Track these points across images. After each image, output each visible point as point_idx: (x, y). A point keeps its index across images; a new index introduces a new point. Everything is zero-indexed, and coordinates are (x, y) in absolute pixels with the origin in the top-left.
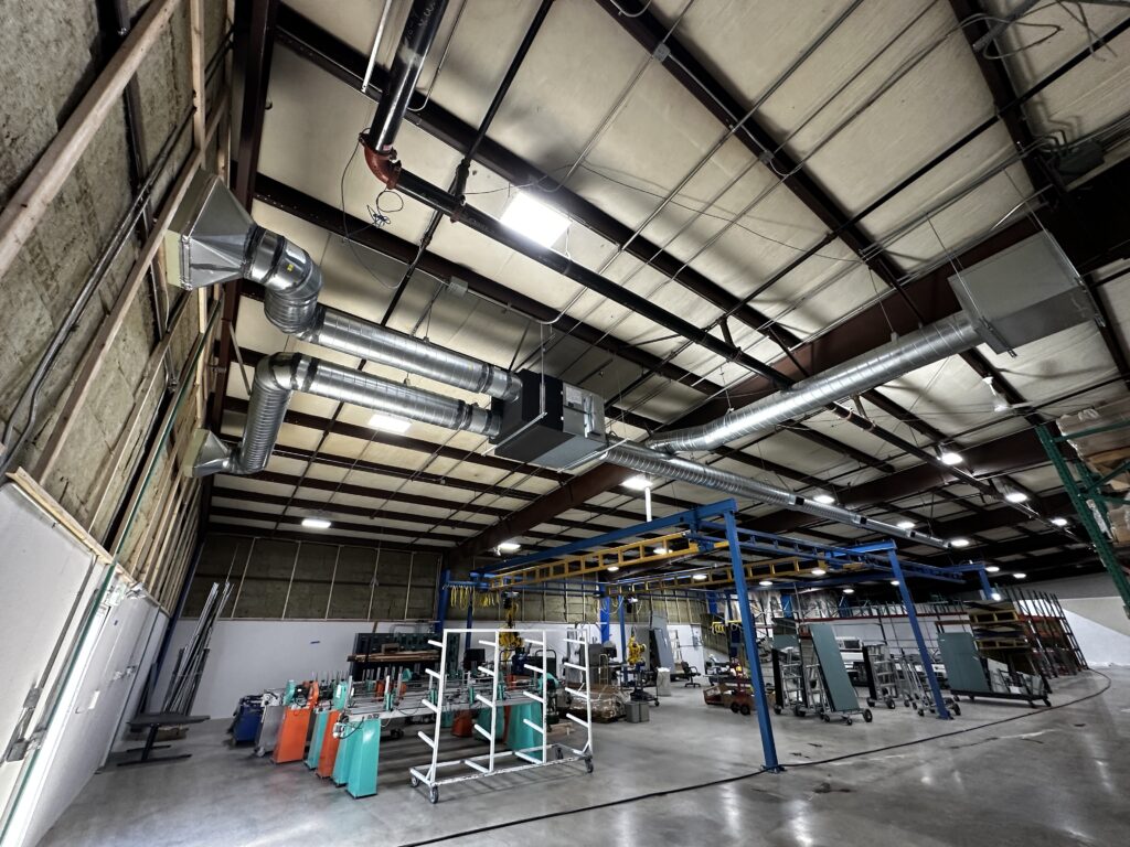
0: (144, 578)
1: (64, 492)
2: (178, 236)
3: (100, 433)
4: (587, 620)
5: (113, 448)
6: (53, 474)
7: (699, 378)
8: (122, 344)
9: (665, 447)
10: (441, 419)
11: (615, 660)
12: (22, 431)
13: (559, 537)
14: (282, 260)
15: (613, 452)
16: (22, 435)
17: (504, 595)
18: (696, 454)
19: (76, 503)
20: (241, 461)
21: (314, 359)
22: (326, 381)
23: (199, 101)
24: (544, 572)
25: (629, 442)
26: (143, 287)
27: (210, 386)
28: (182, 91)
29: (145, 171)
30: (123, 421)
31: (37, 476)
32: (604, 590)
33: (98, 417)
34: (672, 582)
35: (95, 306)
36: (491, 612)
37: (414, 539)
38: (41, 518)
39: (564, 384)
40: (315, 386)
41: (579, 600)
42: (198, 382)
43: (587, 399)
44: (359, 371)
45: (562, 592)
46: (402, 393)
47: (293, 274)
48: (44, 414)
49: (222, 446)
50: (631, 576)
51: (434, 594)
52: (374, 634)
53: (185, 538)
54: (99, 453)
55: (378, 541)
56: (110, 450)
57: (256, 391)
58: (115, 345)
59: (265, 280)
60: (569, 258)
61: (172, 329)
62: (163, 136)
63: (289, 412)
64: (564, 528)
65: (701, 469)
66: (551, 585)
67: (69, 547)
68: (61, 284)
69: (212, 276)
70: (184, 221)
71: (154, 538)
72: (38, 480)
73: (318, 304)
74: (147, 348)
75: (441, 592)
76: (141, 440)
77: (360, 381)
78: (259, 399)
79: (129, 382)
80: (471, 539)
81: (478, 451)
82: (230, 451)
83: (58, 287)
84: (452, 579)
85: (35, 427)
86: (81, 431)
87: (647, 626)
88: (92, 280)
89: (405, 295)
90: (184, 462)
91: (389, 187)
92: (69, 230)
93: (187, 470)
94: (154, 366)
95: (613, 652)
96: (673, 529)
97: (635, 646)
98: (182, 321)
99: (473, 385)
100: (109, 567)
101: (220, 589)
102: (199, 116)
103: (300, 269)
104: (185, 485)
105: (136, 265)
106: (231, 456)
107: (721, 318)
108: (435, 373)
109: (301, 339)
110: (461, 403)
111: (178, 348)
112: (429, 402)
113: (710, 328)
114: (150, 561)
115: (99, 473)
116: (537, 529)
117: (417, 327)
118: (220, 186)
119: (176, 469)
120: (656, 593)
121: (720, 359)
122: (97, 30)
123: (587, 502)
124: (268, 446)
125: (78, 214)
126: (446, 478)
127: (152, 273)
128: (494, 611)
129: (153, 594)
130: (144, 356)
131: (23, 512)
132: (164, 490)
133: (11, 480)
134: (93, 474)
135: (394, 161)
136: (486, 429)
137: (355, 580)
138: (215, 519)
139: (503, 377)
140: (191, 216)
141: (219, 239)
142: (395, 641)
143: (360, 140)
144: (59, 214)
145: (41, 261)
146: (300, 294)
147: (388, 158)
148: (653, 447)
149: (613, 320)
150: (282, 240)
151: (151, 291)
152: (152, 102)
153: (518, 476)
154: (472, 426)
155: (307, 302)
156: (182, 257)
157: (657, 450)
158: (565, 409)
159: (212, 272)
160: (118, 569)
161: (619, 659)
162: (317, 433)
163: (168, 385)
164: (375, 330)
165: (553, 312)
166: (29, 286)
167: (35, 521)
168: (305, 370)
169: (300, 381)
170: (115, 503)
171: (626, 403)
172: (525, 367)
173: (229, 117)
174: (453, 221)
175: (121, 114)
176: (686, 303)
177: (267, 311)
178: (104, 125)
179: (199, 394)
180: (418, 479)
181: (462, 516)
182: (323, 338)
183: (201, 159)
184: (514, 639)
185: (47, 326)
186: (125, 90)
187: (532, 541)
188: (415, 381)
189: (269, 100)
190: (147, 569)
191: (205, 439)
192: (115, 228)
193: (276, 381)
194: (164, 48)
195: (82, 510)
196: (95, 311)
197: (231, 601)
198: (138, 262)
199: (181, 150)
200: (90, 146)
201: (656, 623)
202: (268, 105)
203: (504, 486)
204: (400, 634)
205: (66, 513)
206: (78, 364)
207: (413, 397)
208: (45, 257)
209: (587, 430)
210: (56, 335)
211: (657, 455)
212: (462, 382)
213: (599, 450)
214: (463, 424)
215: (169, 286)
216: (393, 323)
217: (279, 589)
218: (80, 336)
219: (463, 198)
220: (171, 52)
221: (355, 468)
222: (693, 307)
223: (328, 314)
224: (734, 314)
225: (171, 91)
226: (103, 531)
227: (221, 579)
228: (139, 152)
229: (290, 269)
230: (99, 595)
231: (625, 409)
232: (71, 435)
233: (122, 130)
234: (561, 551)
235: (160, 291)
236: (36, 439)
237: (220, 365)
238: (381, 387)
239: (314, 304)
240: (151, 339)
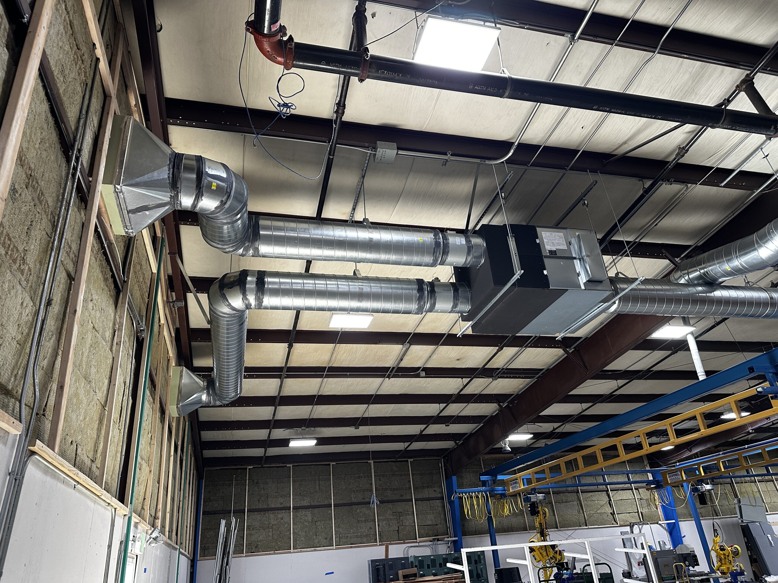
0: (159, 523)
1: (76, 454)
2: (111, 187)
3: (92, 393)
4: (644, 520)
5: (106, 404)
6: (64, 439)
7: (731, 171)
8: (91, 305)
9: (700, 277)
10: (401, 306)
11: (697, 569)
12: (32, 406)
13: (581, 418)
14: (206, 180)
15: (625, 299)
16: (33, 409)
17: (527, 500)
18: (752, 277)
19: (88, 462)
20: (218, 392)
21: (259, 272)
22: (277, 292)
23: (100, 52)
24: (571, 465)
25: (646, 281)
26: (96, 245)
27: (174, 323)
28: (84, 49)
29: (71, 136)
30: (108, 377)
31: (51, 446)
32: (660, 478)
33: (86, 377)
34: (760, 456)
35: (62, 276)
36: (515, 521)
37: (407, 444)
38: (64, 482)
39: (538, 229)
40: (268, 301)
41: (627, 495)
42: (163, 321)
43: (573, 241)
44: (307, 274)
45: (601, 487)
46: (355, 286)
47: (219, 192)
48: (44, 387)
49: (197, 380)
50: (696, 455)
51: (444, 507)
52: (387, 559)
53: (186, 478)
54: (95, 411)
55: (368, 452)
56: (104, 407)
57: (213, 318)
58: (85, 308)
59: (194, 205)
60: (507, 75)
61: (128, 277)
62: (78, 98)
63: (250, 331)
64: (585, 405)
65: (763, 295)
66: (584, 481)
67: (91, 504)
68: (32, 266)
69: (149, 217)
70: (114, 172)
71: (159, 483)
72: (53, 450)
73: (251, 213)
74: (111, 302)
75: (451, 503)
76: (127, 391)
77: (309, 284)
78: (218, 327)
79: (104, 339)
80: (471, 435)
81: (453, 332)
82: (206, 384)
83: (29, 268)
84: (460, 486)
85: (40, 400)
86: (76, 395)
87: (736, 519)
88: (53, 254)
89: (334, 178)
90: (168, 404)
91: (287, 67)
92: (27, 215)
93: (172, 410)
94: (121, 317)
95: (693, 559)
96: (744, 383)
97: (722, 549)
98: (134, 267)
99: (429, 259)
100: (127, 518)
101: (228, 525)
102: (103, 66)
103: (223, 184)
104: (174, 424)
105: (84, 226)
106: (208, 388)
107: (743, 82)
108: (383, 256)
109: (242, 255)
110: (420, 282)
111: (137, 294)
112: (384, 290)
113: (728, 101)
114: (160, 506)
115: (99, 430)
116: (547, 412)
117: (354, 209)
118: (136, 126)
119: (163, 412)
120: (737, 474)
121: (757, 138)
122: (7, 26)
123: (606, 368)
124: (239, 371)
125: (30, 198)
126: (425, 369)
127: (99, 230)
128: (520, 519)
129: (170, 538)
130: (111, 310)
131: (48, 479)
132: (158, 434)
133: (33, 453)
134: (95, 432)
135: (285, 39)
136: (455, 306)
137: (354, 500)
138: (208, 453)
139: (460, 241)
140: (118, 164)
141: (146, 178)
142: (412, 565)
143: (247, 30)
144: (16, 204)
145: (12, 250)
146: (230, 211)
147: (279, 37)
148: (682, 281)
149: (585, 132)
150: (199, 159)
151: (103, 247)
152: (62, 71)
153: (509, 352)
154: (438, 306)
155: (239, 216)
156: (119, 205)
157: (691, 283)
158: (547, 261)
159: (147, 213)
160: (135, 519)
161: (703, 567)
162: (280, 348)
163: (137, 332)
164: (312, 226)
165: (505, 145)
166: (9, 276)
167: (60, 485)
168: (254, 286)
169: (252, 299)
170: (119, 455)
171: (630, 231)
172: (485, 221)
173: (128, 53)
174: (361, 80)
175: (42, 93)
176: (687, 76)
177: (204, 235)
178: (31, 111)
179: (166, 333)
180: (395, 376)
181: (454, 409)
182: (264, 249)
183: (114, 106)
184: (551, 553)
185: (30, 308)
186: (39, 69)
187: (547, 427)
188: (365, 270)
189: (158, 22)
190: (160, 514)
191: (181, 376)
192: (60, 199)
193: (229, 305)
194: (61, 16)
195: (94, 469)
196: (63, 281)
197: (240, 537)
198: (86, 224)
199: (96, 104)
200: (24, 133)
201: (749, 515)
202: (158, 28)
203: (495, 366)
204: (415, 557)
205: (81, 474)
206: (60, 333)
207: (366, 288)
208: (14, 246)
209: (583, 279)
210: (37, 313)
211: (692, 290)
212: (416, 259)
213: (605, 301)
214: (428, 306)
215: (117, 237)
216: (329, 212)
217: (282, 519)
218: (56, 308)
219: (367, 50)
220: (67, 17)
221: (328, 376)
222: (697, 79)
223: (262, 222)
224: (764, 70)
225: (75, 53)
226: (115, 485)
227: (226, 514)
228: (63, 122)
229: (214, 188)
230: (125, 544)
231: (631, 239)
232: (69, 400)
233: (45, 106)
234: (588, 434)
235: (110, 244)
236: (44, 410)
237: (178, 300)
238: (332, 285)
239: (246, 215)
240: (113, 293)
